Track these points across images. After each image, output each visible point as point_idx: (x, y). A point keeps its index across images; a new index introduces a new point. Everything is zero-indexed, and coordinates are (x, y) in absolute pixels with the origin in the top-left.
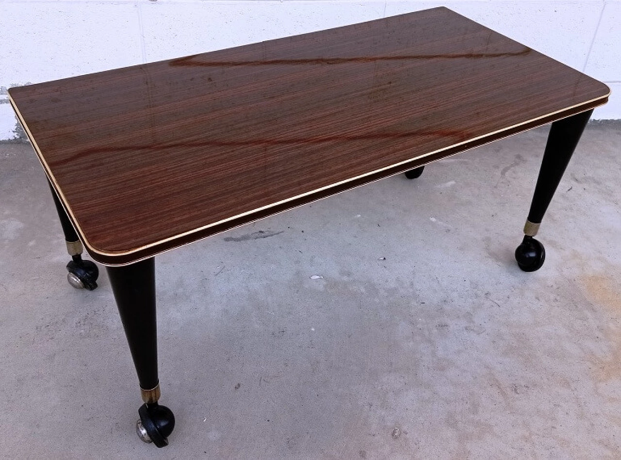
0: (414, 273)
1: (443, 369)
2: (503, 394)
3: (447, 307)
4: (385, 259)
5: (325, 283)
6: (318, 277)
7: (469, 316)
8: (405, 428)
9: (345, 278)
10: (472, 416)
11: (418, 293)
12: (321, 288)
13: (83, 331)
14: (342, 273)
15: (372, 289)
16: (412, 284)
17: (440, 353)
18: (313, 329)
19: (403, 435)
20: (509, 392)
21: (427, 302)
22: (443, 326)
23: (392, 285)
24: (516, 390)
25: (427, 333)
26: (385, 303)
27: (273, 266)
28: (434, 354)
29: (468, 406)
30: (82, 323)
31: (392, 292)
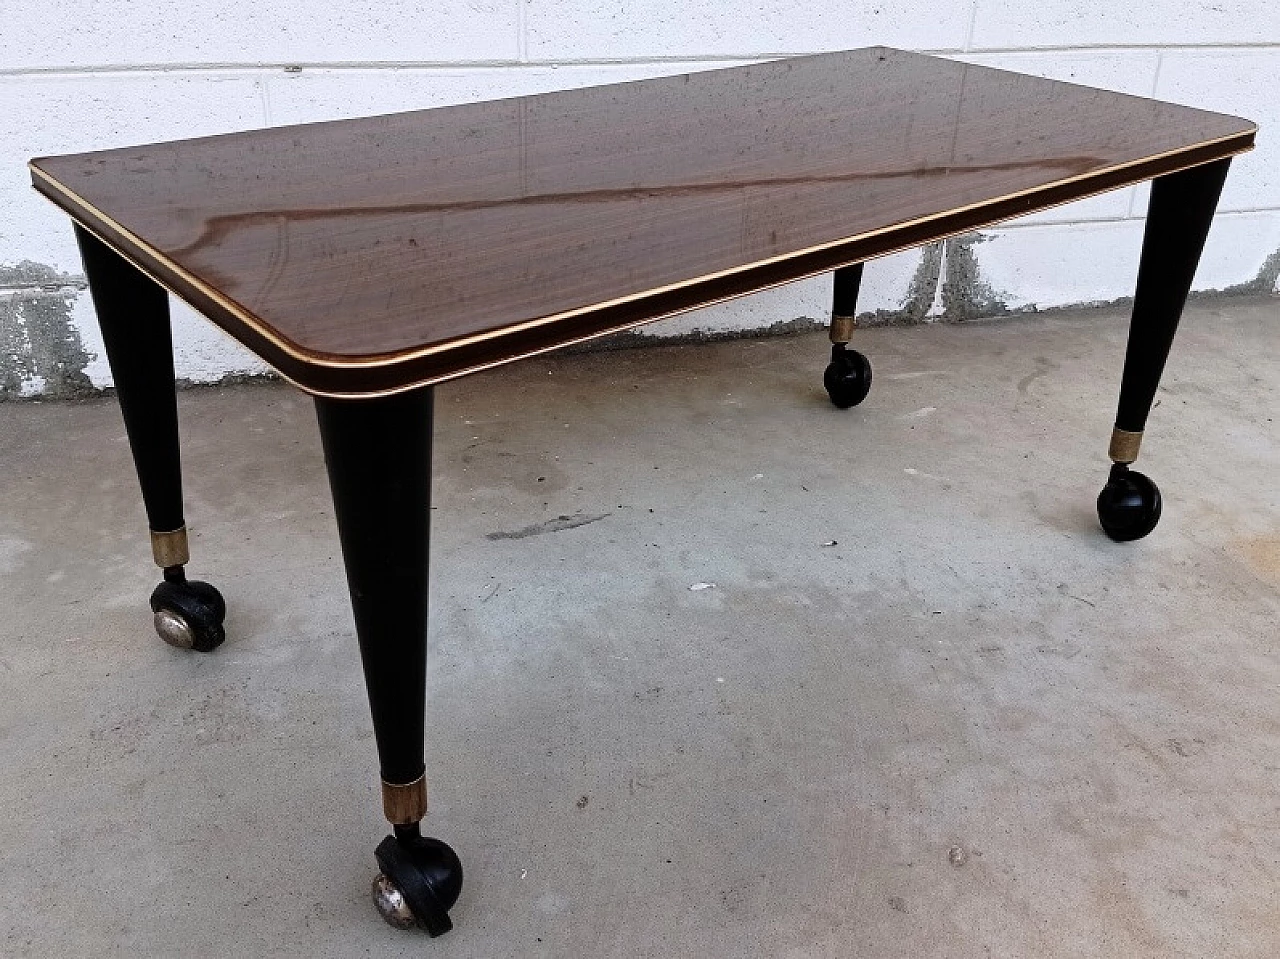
0: (902, 563)
1: (1017, 727)
2: (1158, 760)
3: (986, 616)
4: (835, 543)
5: (723, 595)
6: (705, 586)
7: (1038, 628)
8: (973, 844)
9: (763, 584)
10: (1106, 807)
11: (920, 596)
12: (716, 602)
13: (202, 731)
14: (754, 576)
15: (826, 598)
16: (904, 582)
17: (1001, 698)
18: (720, 680)
19: (974, 859)
20: (1167, 754)
21: (945, 611)
22: (990, 650)
23: (864, 587)
24: (1179, 750)
25: (962, 666)
26: (859, 620)
27: (604, 576)
28: (988, 700)
29: (1091, 790)
30: (198, 714)
31: (867, 600)
